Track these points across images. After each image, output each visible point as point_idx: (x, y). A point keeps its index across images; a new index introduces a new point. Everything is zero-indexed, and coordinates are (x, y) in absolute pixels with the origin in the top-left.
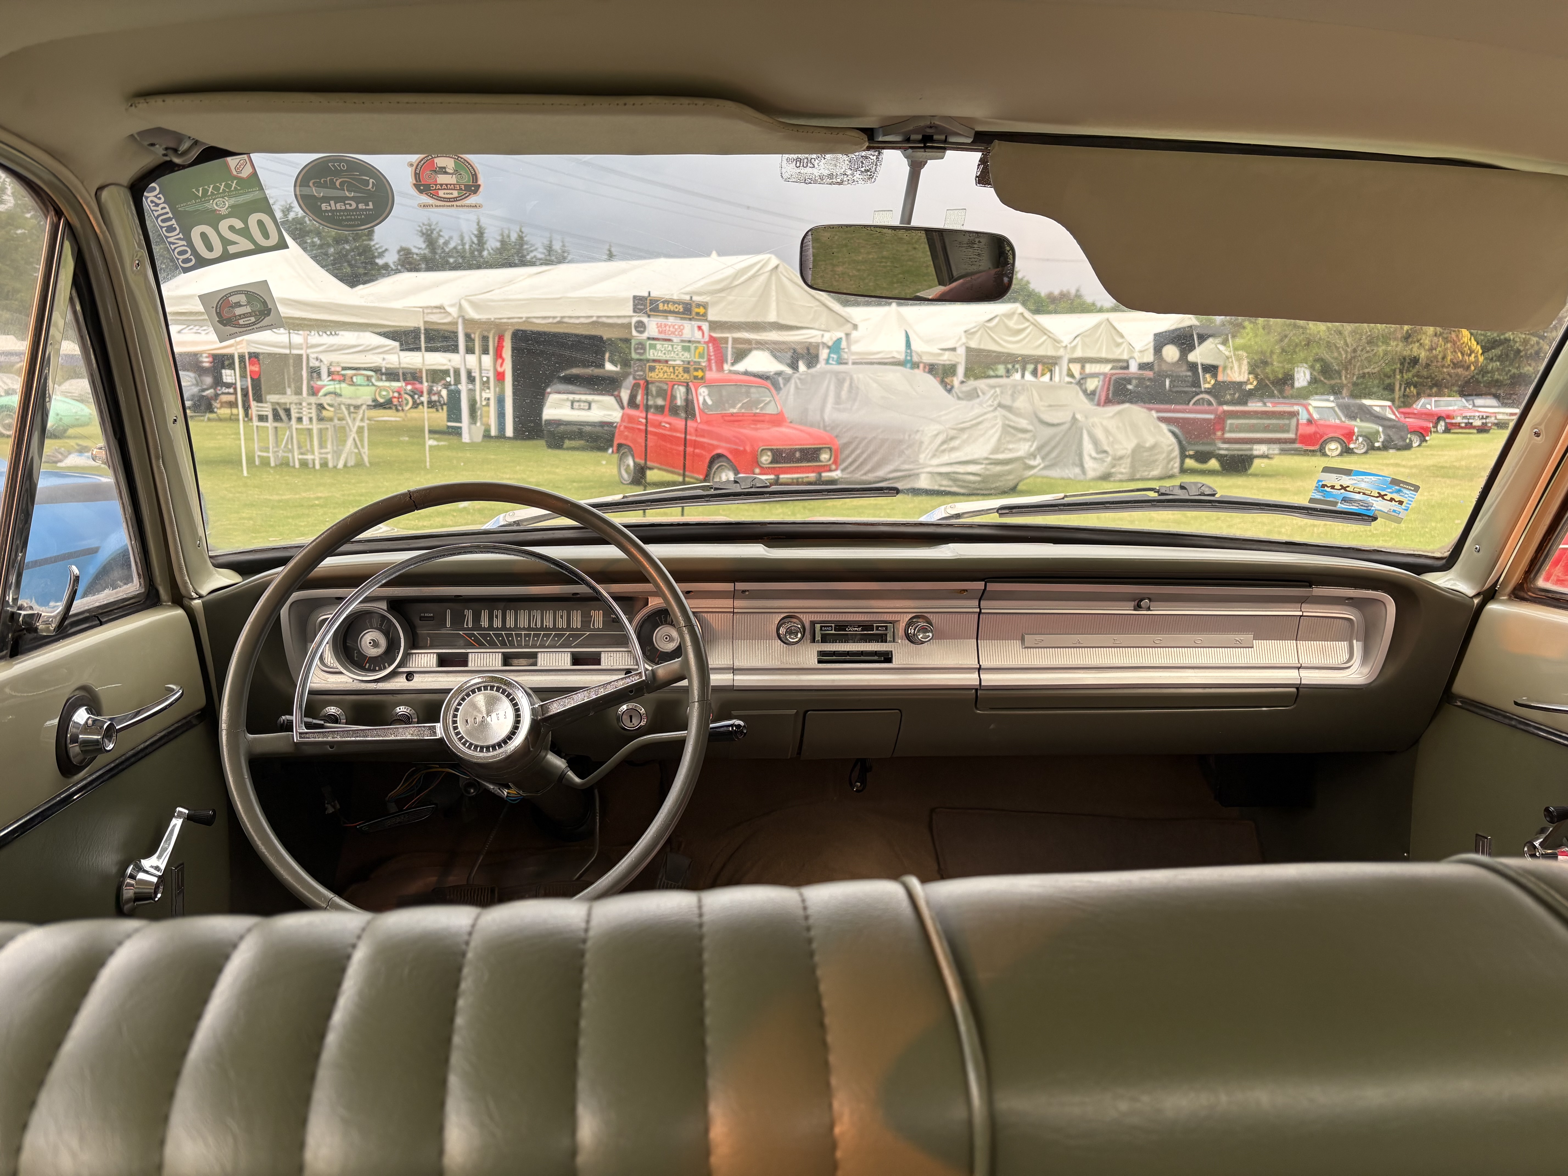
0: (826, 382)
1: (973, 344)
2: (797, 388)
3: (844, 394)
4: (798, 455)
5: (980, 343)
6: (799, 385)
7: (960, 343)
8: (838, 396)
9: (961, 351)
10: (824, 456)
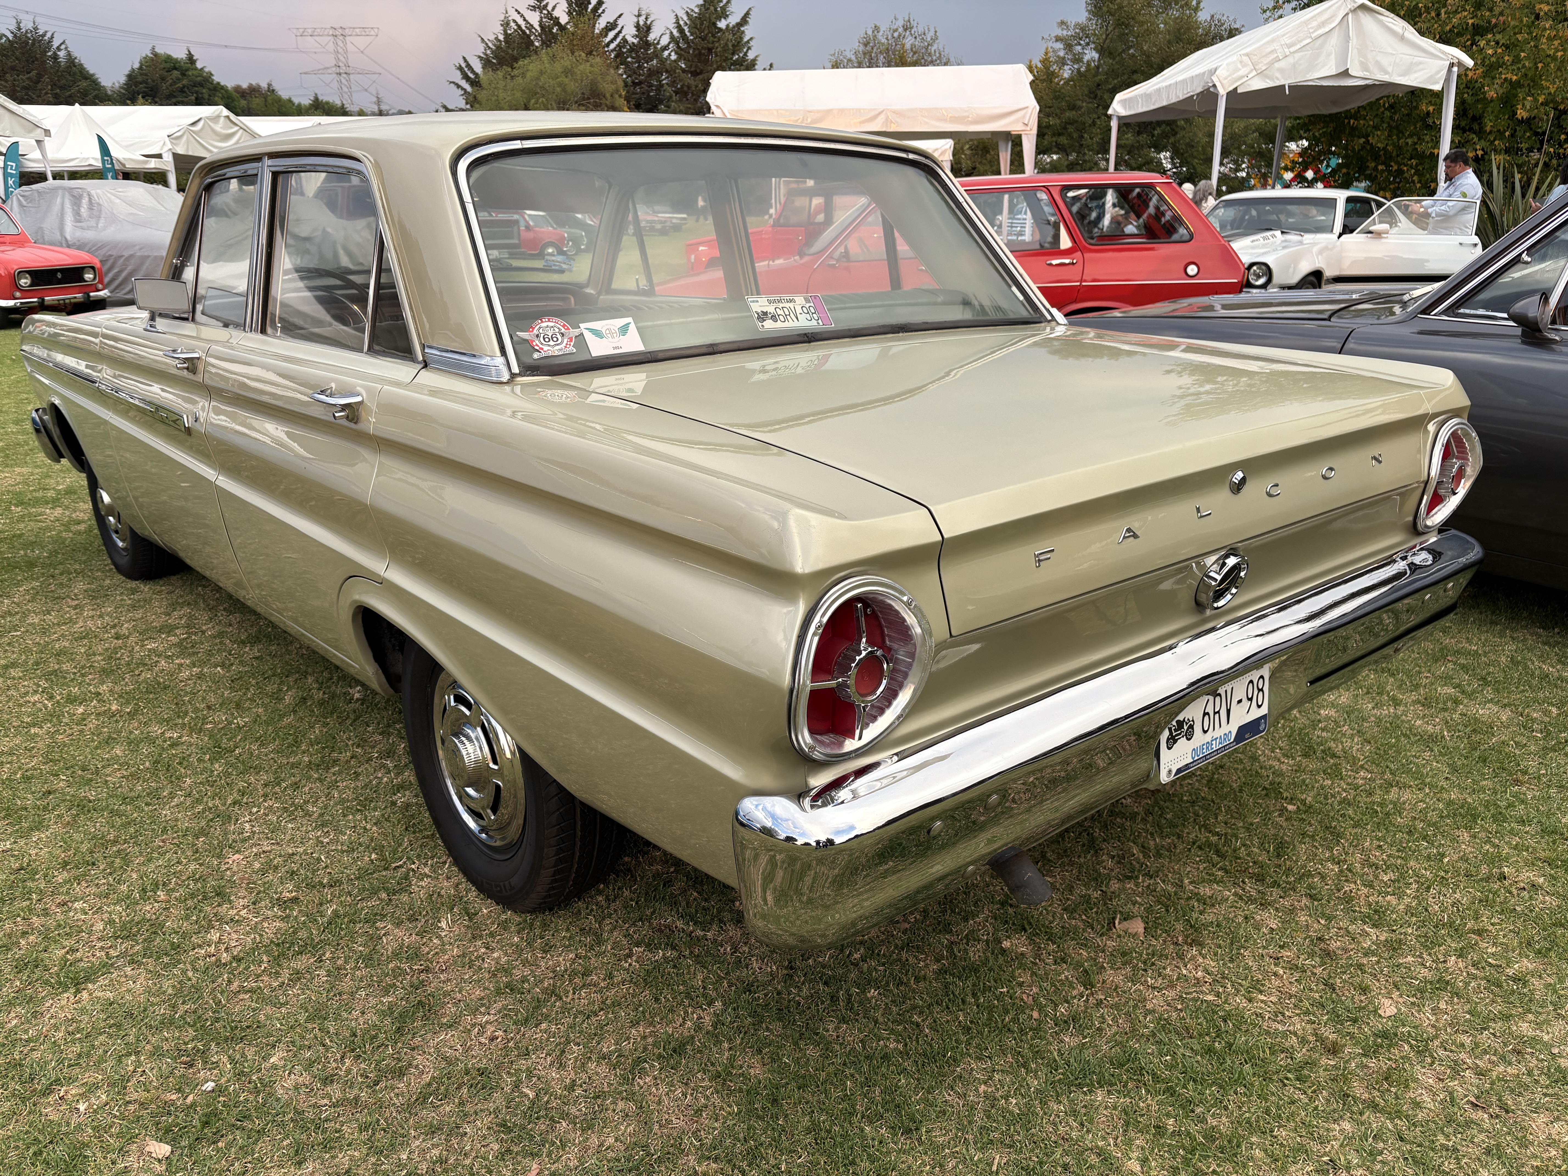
0: (59, 200)
1: (181, 151)
2: (21, 205)
3: (84, 211)
4: (59, 275)
5: (187, 150)
6: (24, 203)
7: (166, 149)
8: (77, 214)
9: (168, 158)
10: (89, 276)
